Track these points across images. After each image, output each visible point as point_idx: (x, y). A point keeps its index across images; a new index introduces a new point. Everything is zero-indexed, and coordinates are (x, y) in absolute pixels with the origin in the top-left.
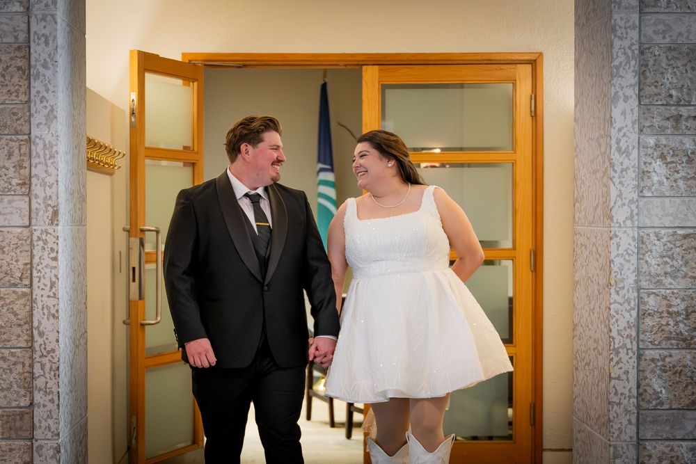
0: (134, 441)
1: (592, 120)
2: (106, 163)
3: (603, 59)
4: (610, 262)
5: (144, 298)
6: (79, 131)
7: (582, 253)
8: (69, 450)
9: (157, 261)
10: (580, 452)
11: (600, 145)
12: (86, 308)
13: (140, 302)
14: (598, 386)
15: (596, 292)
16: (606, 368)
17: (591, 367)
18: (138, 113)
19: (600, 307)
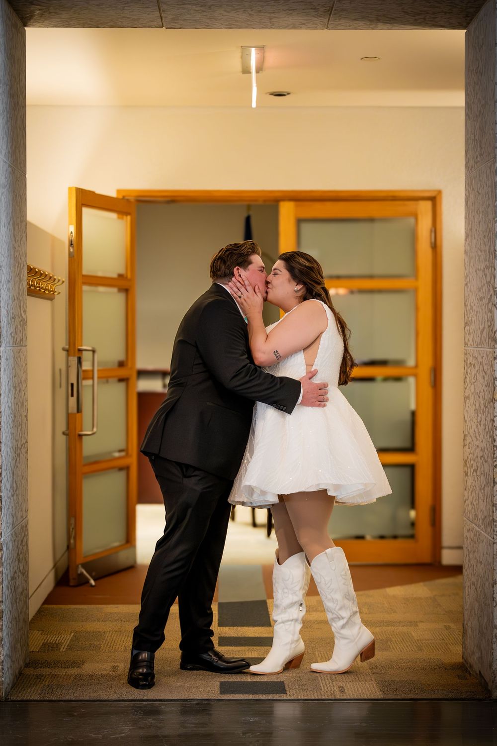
0: (72, 541)
1: (479, 253)
2: (46, 290)
3: (489, 198)
4: (494, 379)
5: (81, 412)
6: (21, 261)
7: (471, 371)
8: (11, 548)
9: (93, 378)
10: (470, 550)
11: (486, 275)
12: (27, 420)
13: (78, 415)
14: (484, 490)
15: (483, 406)
16: (491, 473)
17: (479, 473)
18: (76, 244)
19: (485, 420)
